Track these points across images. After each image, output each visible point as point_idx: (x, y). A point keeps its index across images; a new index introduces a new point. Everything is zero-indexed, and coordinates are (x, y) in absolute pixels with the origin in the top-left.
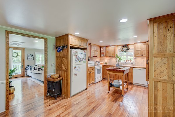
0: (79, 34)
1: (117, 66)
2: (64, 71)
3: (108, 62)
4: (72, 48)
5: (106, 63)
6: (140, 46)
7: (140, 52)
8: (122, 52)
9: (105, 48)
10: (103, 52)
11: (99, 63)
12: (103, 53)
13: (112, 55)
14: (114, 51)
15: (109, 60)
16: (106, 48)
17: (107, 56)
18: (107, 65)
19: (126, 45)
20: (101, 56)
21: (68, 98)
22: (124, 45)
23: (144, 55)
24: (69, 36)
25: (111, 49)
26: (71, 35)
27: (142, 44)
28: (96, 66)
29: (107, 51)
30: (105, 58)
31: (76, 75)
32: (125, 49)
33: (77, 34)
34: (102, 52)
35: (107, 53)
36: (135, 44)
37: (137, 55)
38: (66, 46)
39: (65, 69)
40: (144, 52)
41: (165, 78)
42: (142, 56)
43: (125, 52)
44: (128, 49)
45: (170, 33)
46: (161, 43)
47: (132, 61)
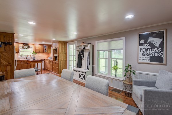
6: (38, 46)
7: (38, 50)
8: (24, 48)
14: (17, 48)
19: (27, 44)
22: (25, 44)
32: (26, 47)
36: (35, 44)
37: (36, 52)
38: (10, 43)
39: (7, 63)
40: (41, 50)
41: (63, 59)
42: (39, 52)
43: (26, 49)
44: (28, 47)
45: (63, 47)
46: (62, 49)
47: (31, 56)
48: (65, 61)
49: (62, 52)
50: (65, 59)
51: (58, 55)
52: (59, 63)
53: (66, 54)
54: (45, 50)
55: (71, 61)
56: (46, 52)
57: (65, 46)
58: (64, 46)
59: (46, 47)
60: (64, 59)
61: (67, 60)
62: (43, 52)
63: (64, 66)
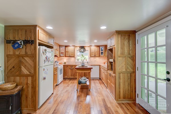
0: (52, 28)
1: (82, 65)
2: (27, 76)
3: (67, 62)
4: (40, 44)
5: (65, 63)
6: (94, 48)
7: (93, 54)
8: (80, 52)
9: (64, 47)
10: (63, 51)
11: (58, 63)
12: (62, 53)
13: (72, 55)
14: (73, 51)
15: (68, 59)
16: (66, 47)
17: (67, 56)
18: (66, 64)
19: (83, 47)
20: (60, 56)
21: (35, 111)
22: (81, 47)
23: (96, 56)
24: (38, 29)
25: (71, 49)
26: (39, 27)
27: (95, 47)
28: (59, 67)
29: (66, 51)
30: (64, 57)
31: (45, 78)
32: (82, 50)
33: (49, 28)
34: (61, 51)
35: (66, 53)
36: (90, 47)
37: (92, 56)
38: (32, 41)
39: (28, 73)
40: (97, 53)
41: (124, 70)
42: (95, 56)
43: (82, 52)
44: (85, 50)
45: (126, 42)
46: (122, 48)
47: (87, 60)
48: (129, 75)
49: (122, 53)
50: (130, 70)
51: (114, 61)
52: (115, 76)
53: (133, 58)
54: (102, 53)
55: (148, 76)
56: (102, 56)
57: (131, 42)
58: (129, 41)
59: (102, 49)
60: (128, 70)
61: (134, 72)
62: (99, 56)
63: (127, 84)
